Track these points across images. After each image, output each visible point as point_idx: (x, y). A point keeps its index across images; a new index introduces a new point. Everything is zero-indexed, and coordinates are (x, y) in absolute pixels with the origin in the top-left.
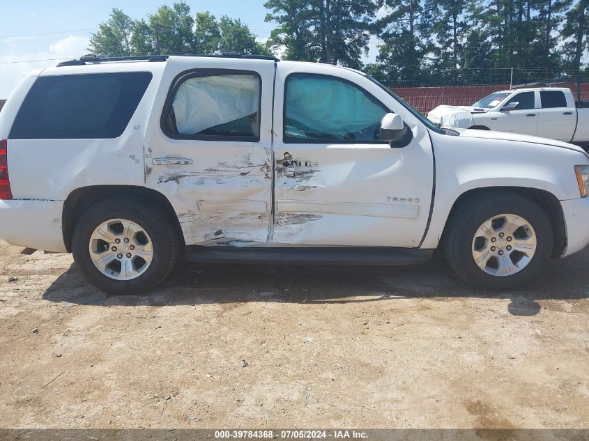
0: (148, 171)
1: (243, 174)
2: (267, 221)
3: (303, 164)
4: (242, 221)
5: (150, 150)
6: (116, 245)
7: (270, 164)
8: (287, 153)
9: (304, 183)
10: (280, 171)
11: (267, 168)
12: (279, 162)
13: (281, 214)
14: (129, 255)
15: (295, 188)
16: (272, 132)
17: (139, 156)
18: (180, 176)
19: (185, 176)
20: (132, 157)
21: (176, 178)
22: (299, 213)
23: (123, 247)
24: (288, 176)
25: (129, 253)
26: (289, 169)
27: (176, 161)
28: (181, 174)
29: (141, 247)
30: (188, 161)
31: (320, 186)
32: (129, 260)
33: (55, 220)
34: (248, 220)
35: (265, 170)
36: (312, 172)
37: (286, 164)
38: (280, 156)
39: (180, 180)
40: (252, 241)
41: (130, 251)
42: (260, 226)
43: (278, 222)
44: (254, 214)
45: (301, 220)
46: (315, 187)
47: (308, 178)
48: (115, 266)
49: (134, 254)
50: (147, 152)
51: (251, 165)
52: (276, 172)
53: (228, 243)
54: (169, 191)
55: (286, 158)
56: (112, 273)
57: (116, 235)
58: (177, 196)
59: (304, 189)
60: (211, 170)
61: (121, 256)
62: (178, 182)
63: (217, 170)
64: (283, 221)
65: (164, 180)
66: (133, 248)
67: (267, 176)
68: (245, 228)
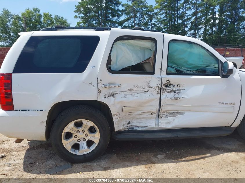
0: (99, 91)
1: (146, 92)
2: (155, 116)
3: (176, 86)
4: (141, 116)
5: (101, 80)
6: (77, 134)
7: (160, 86)
8: (168, 80)
9: (177, 96)
10: (164, 90)
11: (158, 88)
12: (164, 85)
13: (163, 112)
14: (84, 140)
15: (172, 99)
16: (161, 69)
17: (95, 83)
18: (115, 94)
19: (117, 93)
20: (91, 84)
21: (113, 95)
22: (173, 111)
23: (81, 135)
24: (168, 92)
25: (85, 139)
26: (168, 88)
27: (114, 86)
28: (115, 93)
29: (92, 134)
30: (119, 85)
31: (185, 97)
32: (85, 143)
33: (42, 122)
34: (145, 115)
35: (157, 89)
36: (180, 90)
37: (167, 86)
38: (164, 82)
39: (115, 96)
40: (147, 127)
41: (85, 137)
42: (151, 118)
43: (161, 116)
44: (148, 112)
45: (173, 115)
46: (183, 98)
47: (179, 93)
48: (76, 146)
49: (87, 139)
50: (99, 81)
51: (150, 87)
52: (162, 90)
53: (133, 128)
54: (109, 102)
55: (167, 83)
56: (74, 151)
57: (77, 129)
58: (113, 105)
59: (177, 99)
60: (130, 90)
61: (79, 140)
62: (114, 97)
63: (133, 90)
64: (164, 116)
65: (107, 96)
66: (87, 135)
67: (158, 93)
68: (143, 120)
